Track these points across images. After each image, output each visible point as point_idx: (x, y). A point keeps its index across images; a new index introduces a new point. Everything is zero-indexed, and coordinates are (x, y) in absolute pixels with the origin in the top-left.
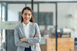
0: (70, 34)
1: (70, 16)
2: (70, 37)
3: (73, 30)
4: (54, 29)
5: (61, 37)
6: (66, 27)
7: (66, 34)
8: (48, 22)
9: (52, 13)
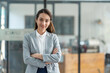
0: (98, 48)
1: (99, 22)
2: (98, 51)
3: (103, 42)
4: (76, 41)
5: (85, 52)
6: (93, 38)
7: (92, 48)
8: (67, 30)
9: (72, 18)
